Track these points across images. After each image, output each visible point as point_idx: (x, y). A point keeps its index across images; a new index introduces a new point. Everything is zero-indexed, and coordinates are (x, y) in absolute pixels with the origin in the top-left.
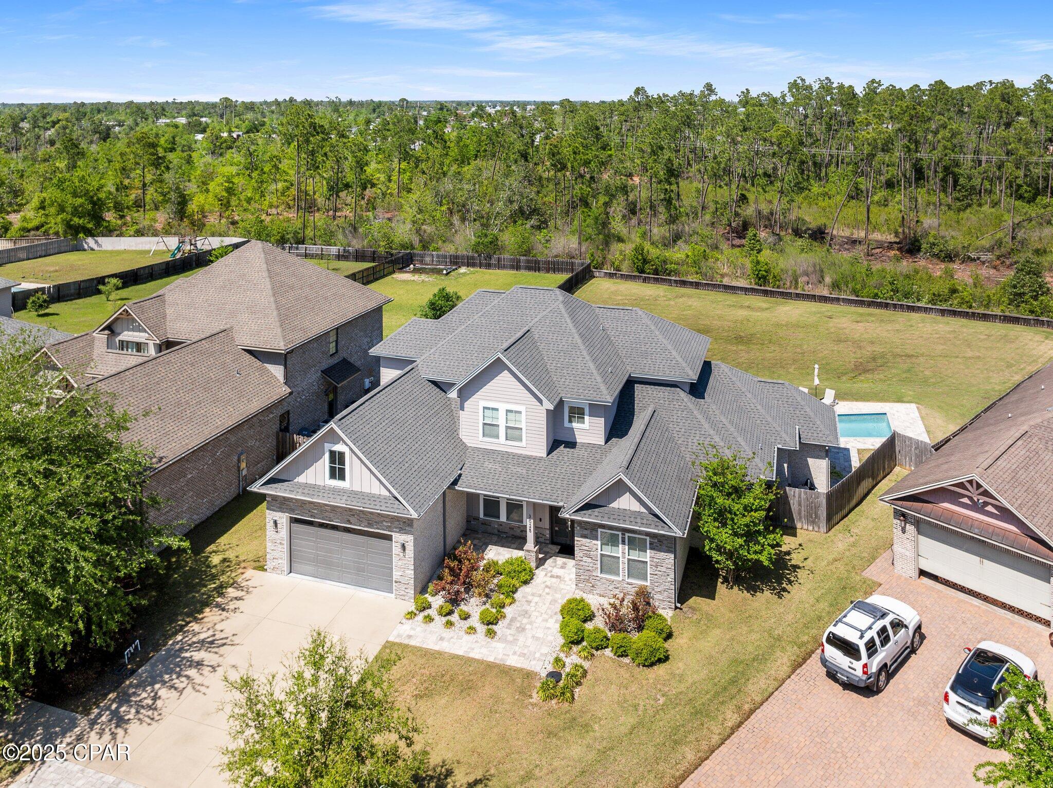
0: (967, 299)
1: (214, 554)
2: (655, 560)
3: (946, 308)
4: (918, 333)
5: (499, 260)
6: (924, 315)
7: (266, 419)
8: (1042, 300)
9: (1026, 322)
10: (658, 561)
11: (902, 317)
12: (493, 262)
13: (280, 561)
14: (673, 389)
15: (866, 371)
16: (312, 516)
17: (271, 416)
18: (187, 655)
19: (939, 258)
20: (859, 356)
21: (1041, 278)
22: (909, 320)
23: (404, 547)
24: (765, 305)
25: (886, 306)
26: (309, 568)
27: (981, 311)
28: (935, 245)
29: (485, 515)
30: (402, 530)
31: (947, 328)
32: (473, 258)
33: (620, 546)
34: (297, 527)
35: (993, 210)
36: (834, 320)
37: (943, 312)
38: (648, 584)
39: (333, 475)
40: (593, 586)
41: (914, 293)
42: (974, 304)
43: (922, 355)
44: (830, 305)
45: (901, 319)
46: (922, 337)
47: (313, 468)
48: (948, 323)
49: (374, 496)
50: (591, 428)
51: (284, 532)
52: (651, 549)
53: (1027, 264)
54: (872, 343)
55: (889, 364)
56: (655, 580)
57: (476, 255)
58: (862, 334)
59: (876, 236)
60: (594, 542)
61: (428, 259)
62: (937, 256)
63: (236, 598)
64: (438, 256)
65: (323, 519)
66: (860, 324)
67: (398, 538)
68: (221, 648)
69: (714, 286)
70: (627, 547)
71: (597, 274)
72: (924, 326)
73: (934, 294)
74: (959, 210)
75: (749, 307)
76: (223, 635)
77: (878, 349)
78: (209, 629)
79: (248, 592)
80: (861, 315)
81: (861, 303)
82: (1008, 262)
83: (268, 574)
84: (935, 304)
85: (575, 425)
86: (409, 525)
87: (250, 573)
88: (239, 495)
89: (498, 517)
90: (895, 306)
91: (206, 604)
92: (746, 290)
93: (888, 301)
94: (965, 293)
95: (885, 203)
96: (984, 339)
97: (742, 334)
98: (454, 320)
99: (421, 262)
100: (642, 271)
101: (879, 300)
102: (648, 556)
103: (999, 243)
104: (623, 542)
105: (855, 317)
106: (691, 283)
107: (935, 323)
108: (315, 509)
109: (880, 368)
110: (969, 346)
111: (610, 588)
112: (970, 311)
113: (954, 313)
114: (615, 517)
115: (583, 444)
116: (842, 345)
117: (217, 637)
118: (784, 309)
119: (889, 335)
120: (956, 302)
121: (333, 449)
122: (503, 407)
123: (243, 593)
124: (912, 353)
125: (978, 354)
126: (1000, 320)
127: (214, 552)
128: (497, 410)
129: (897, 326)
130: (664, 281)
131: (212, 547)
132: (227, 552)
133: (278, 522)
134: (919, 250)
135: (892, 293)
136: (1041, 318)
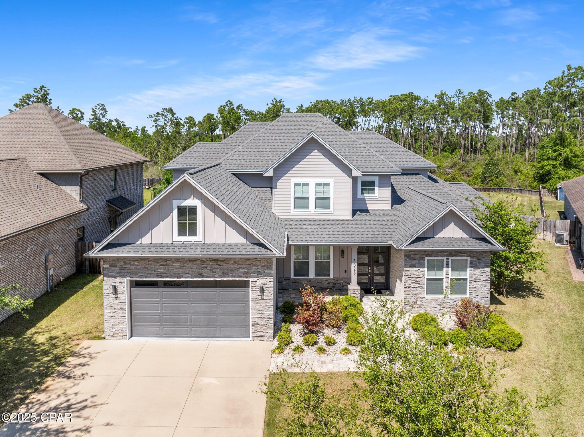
1: (36, 335)
2: (474, 276)
7: (67, 228)
8: (501, 178)
10: (476, 276)
13: (121, 326)
14: (417, 176)
16: (157, 276)
17: (71, 227)
18: (40, 425)
23: (262, 290)
26: (153, 329)
29: (295, 275)
30: (260, 274)
33: (445, 269)
34: (138, 291)
38: (468, 296)
39: (182, 231)
40: (419, 307)
47: (159, 227)
49: (230, 245)
50: (381, 196)
51: (125, 298)
52: (472, 267)
53: (492, 161)
56: (474, 292)
60: (421, 269)
63: (80, 365)
65: (171, 276)
67: (255, 282)
68: (82, 412)
70: (450, 269)
76: (80, 398)
78: (59, 396)
79: (92, 358)
83: (107, 341)
85: (366, 196)
86: (268, 268)
87: (85, 343)
88: (47, 292)
89: (308, 275)
91: (45, 375)
98: (234, 141)
102: (468, 274)
103: (456, 164)
104: (447, 265)
108: (161, 268)
111: (435, 306)
114: (444, 243)
115: (374, 210)
117: (72, 401)
121: (183, 205)
122: (312, 182)
123: (87, 359)
127: (37, 333)
128: (307, 184)
131: (33, 330)
132: (52, 332)
133: (118, 288)
136: (501, 187)
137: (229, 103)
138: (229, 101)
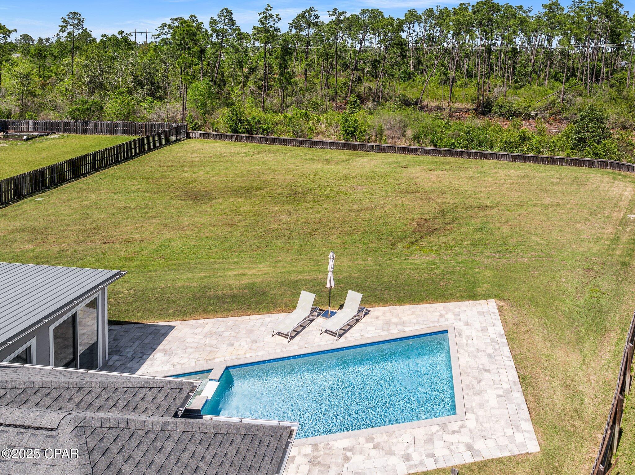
0: (536, 145)
3: (517, 154)
4: (491, 179)
5: (96, 125)
6: (496, 161)
8: (605, 143)
9: (591, 164)
11: (475, 164)
12: (90, 127)
15: (431, 232)
19: (505, 117)
20: (425, 210)
21: (603, 123)
22: (482, 167)
24: (343, 158)
25: (461, 154)
27: (549, 155)
28: (502, 107)
31: (520, 173)
32: (69, 124)
35: (540, 88)
36: (408, 170)
37: (514, 158)
41: (487, 142)
42: (542, 150)
43: (497, 205)
44: (408, 155)
45: (475, 166)
46: (495, 183)
48: (519, 168)
53: (592, 112)
54: (443, 193)
55: (460, 220)
57: (73, 121)
58: (434, 183)
59: (458, 105)
61: (23, 127)
62: (503, 115)
64: (34, 124)
66: (434, 173)
69: (301, 142)
71: (193, 135)
72: (497, 172)
73: (506, 142)
74: (517, 88)
75: (326, 160)
77: (449, 200)
80: (436, 163)
81: (437, 153)
82: (559, 118)
84: (506, 151)
90: (469, 154)
92: (331, 145)
93: (464, 150)
94: (534, 140)
95: (466, 85)
96: (557, 183)
97: (299, 190)
99: (17, 130)
100: (236, 131)
101: (455, 149)
103: (552, 104)
105: (430, 166)
106: (280, 140)
107: (507, 168)
109: (449, 226)
110: (545, 191)
112: (540, 155)
113: (525, 159)
116: (409, 197)
118: (362, 160)
119: (462, 183)
120: (526, 148)
124: (486, 203)
125: (556, 201)
126: (567, 163)
129: (471, 173)
130: (255, 139)
134: (490, 112)
135: (467, 143)
136: (604, 160)
137: (225, 11)
138: (226, 9)
